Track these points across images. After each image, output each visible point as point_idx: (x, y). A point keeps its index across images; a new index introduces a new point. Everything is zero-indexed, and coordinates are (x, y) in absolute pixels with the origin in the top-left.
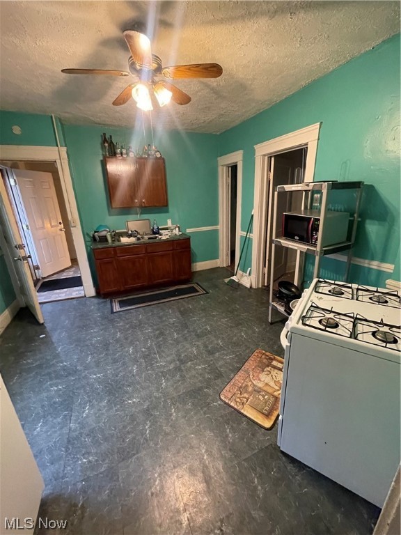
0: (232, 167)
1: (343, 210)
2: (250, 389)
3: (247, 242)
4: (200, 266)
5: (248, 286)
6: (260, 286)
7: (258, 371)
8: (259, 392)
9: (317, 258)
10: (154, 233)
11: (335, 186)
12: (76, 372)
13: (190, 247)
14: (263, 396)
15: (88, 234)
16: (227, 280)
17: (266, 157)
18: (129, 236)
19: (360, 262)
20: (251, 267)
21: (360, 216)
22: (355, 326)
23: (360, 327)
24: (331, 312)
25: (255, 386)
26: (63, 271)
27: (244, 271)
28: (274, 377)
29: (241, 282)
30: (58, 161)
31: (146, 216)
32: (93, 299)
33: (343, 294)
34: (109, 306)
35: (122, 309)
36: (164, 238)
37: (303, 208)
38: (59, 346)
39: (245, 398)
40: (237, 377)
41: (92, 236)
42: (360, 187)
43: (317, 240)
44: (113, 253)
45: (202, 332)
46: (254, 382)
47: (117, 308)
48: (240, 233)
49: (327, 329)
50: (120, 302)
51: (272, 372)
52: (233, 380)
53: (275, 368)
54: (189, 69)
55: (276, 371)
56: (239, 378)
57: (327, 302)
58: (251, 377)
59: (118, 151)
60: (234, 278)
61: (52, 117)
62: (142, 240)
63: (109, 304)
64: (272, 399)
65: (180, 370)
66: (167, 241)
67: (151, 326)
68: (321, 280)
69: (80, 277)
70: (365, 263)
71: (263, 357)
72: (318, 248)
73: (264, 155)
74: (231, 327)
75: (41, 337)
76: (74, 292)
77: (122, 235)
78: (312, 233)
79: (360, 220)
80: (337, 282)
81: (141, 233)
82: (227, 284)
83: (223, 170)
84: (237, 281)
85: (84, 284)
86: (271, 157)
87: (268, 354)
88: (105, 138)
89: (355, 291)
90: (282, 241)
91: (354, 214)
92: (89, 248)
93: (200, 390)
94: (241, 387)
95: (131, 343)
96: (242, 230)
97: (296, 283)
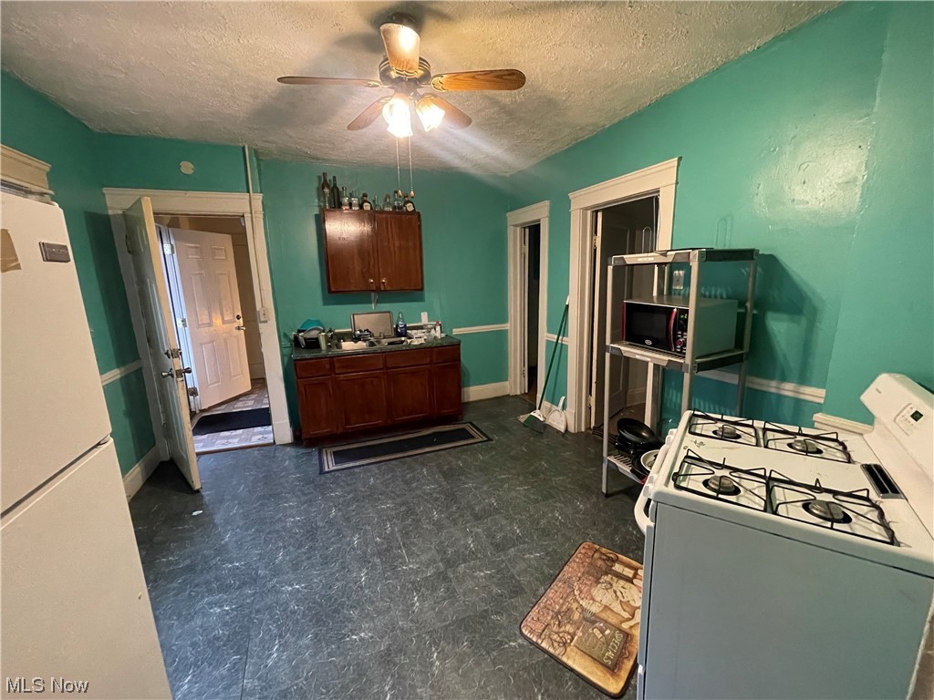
0: (530, 227)
1: (725, 296)
2: (576, 616)
3: (558, 351)
4: (474, 392)
5: (562, 429)
6: (583, 430)
7: (589, 583)
8: (593, 622)
9: (687, 377)
10: (399, 335)
11: (711, 256)
12: (255, 580)
13: (460, 360)
14: (602, 632)
15: (285, 335)
16: (523, 418)
17: (589, 212)
18: (356, 339)
19: (762, 385)
20: (566, 395)
21: (755, 306)
22: (769, 491)
23: (780, 494)
24: (723, 466)
25: (584, 610)
26: (236, 398)
27: (554, 401)
28: (619, 593)
29: (549, 421)
30: (247, 216)
31: (385, 306)
32: (288, 449)
33: (739, 437)
34: (315, 460)
35: (339, 467)
36: (416, 342)
37: (655, 294)
38: (226, 532)
39: (569, 633)
40: (550, 593)
41: (292, 337)
42: (753, 259)
43: (685, 345)
44: (328, 367)
45: (483, 509)
46: (583, 603)
47: (330, 464)
48: (545, 336)
49: (720, 496)
50: (335, 454)
51: (614, 584)
52: (544, 599)
53: (620, 576)
54: (473, 77)
55: (622, 583)
56: (554, 595)
57: (715, 450)
58: (576, 593)
59: (346, 200)
60: (536, 414)
61: (244, 148)
62: (378, 346)
63: (317, 456)
64: (619, 637)
65: (446, 579)
66: (420, 349)
67: (391, 498)
68: (696, 413)
69: (268, 409)
70: (772, 386)
71: (596, 555)
72: (688, 360)
73: (586, 209)
74: (537, 501)
75: (195, 514)
76: (256, 436)
77: (345, 337)
78: (675, 334)
79: (755, 312)
80: (725, 418)
81: (376, 335)
82: (524, 425)
83: (515, 232)
84: (542, 419)
85: (274, 421)
86: (597, 212)
87: (604, 550)
88: (325, 180)
89: (761, 433)
90: (622, 348)
91: (746, 302)
92: (286, 359)
93: (485, 617)
94: (559, 612)
95: (356, 529)
96: (549, 331)
97: (648, 422)
